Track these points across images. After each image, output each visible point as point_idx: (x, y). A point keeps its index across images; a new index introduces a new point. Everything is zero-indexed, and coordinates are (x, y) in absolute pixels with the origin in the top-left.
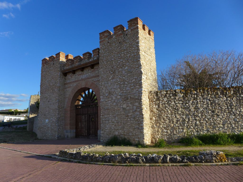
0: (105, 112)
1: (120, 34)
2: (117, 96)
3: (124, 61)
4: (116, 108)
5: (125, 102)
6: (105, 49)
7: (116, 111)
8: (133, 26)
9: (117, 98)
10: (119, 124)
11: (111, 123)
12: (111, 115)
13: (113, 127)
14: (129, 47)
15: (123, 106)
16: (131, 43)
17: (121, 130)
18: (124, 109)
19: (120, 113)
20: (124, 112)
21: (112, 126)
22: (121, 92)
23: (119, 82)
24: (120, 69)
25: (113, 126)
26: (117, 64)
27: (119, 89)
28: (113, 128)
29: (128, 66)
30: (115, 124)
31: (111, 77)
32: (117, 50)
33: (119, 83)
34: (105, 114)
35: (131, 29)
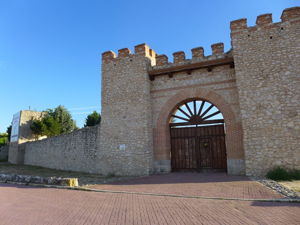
0: (253, 133)
1: (270, 26)
2: (274, 110)
3: (282, 63)
4: (273, 127)
5: (290, 119)
6: (245, 44)
7: (274, 131)
8: (294, 17)
9: (275, 113)
10: (282, 150)
11: (266, 149)
12: (264, 138)
13: (272, 155)
14: (290, 45)
15: (287, 124)
16: (294, 40)
17: (287, 159)
18: (290, 128)
19: (283, 135)
20: (291, 132)
21: (268, 153)
22: (282, 105)
23: (277, 92)
24: (277, 74)
25: (272, 153)
26: (269, 66)
27: (277, 102)
28: (270, 156)
29: (292, 70)
30: (274, 150)
31: (261, 84)
32: (268, 48)
33: (276, 94)
34: (253, 136)
35: (289, 21)
